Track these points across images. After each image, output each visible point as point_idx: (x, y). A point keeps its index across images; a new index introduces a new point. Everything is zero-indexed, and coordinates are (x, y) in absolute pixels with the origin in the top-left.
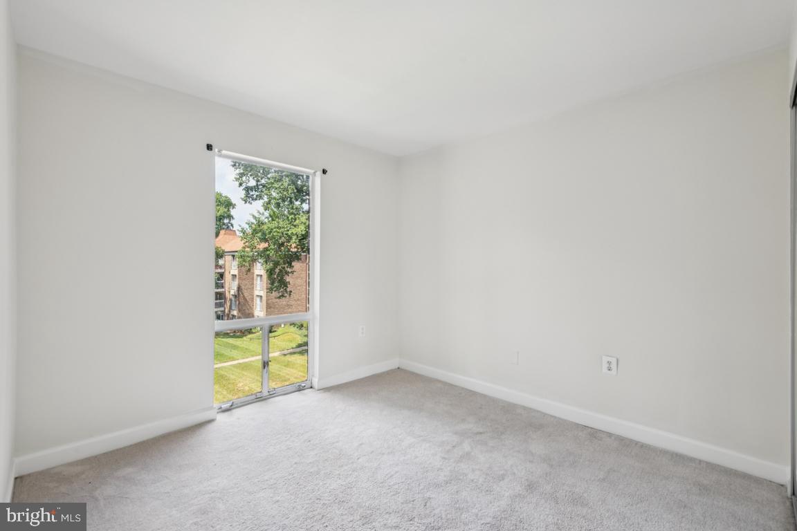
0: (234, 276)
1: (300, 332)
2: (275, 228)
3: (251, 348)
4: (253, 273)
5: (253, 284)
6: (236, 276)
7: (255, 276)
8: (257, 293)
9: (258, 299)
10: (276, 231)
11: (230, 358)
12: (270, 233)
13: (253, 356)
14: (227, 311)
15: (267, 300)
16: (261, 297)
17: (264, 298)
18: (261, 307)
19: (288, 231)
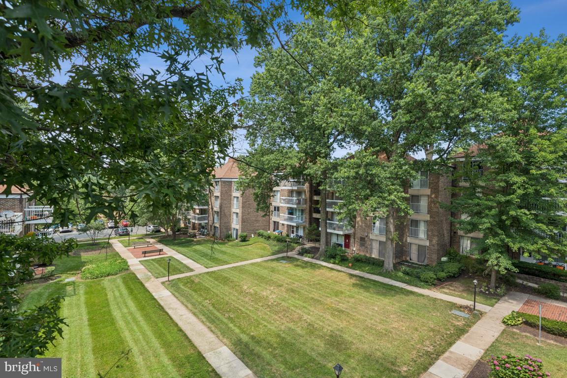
0: (217, 197)
1: (268, 242)
2: (273, 159)
3: (235, 253)
4: (231, 195)
5: (231, 203)
6: (218, 197)
7: (232, 198)
8: (234, 210)
9: (235, 216)
10: (274, 163)
11: (224, 262)
12: (268, 164)
13: (241, 261)
14: (210, 223)
15: (242, 216)
16: (237, 213)
17: (240, 215)
18: (237, 222)
19: (283, 162)
